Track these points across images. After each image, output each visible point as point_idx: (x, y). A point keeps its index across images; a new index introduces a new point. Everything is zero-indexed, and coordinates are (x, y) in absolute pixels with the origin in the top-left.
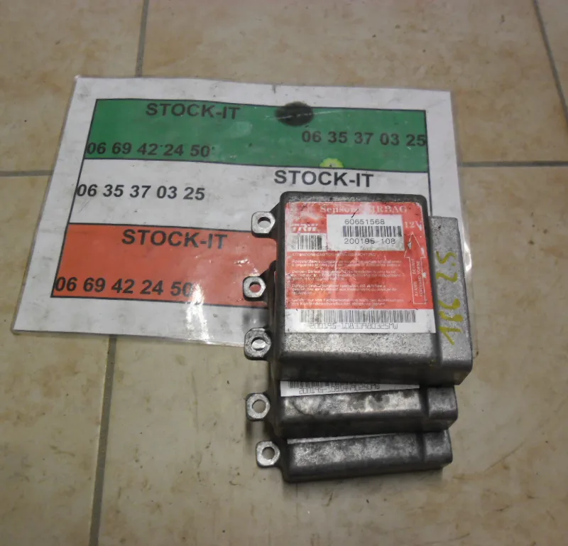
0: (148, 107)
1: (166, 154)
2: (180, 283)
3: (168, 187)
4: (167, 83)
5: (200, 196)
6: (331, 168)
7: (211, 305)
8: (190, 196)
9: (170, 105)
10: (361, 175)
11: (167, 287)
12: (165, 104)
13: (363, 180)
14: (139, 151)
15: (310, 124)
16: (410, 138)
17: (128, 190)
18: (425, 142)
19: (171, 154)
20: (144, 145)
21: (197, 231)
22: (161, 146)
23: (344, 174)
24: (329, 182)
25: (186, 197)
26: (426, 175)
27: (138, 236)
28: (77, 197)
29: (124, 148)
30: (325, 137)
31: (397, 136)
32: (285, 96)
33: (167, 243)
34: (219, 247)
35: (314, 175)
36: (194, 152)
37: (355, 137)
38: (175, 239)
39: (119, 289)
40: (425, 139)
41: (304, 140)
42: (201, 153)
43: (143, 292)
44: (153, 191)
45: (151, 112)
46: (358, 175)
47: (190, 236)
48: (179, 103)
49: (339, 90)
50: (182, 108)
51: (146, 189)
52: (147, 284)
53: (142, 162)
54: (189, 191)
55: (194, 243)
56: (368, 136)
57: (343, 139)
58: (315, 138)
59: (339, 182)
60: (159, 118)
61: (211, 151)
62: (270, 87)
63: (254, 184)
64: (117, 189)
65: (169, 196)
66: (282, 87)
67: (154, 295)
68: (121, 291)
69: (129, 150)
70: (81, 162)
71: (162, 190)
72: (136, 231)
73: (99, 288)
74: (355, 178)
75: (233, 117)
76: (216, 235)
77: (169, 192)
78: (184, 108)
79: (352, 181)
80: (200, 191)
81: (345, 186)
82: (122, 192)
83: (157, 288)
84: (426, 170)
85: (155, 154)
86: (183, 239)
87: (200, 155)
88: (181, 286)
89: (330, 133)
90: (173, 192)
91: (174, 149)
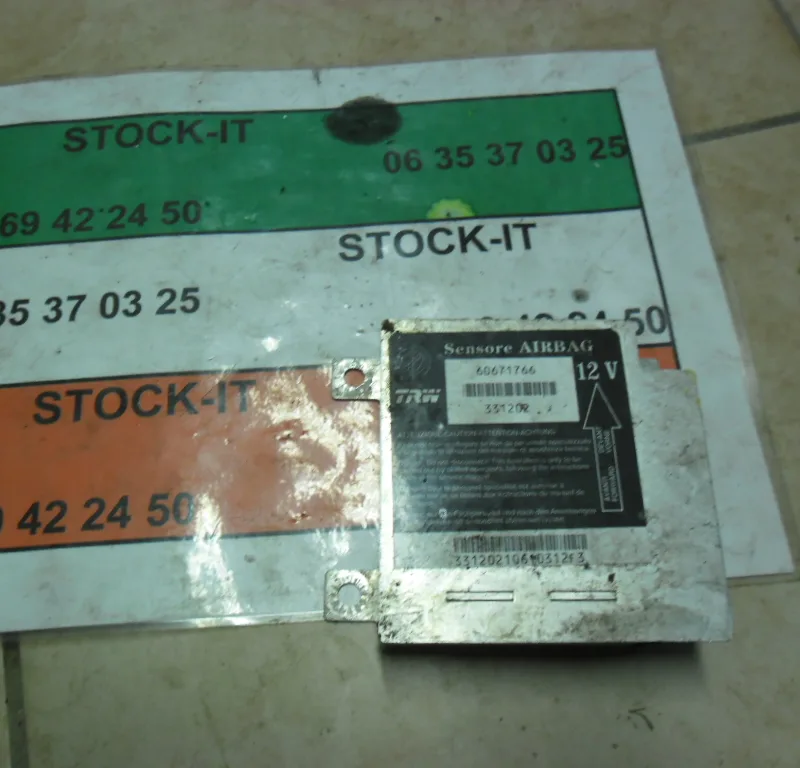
0: (68, 135)
1: (113, 226)
2: (165, 496)
3: (121, 292)
4: (103, 85)
5: (189, 304)
6: (449, 218)
7: (237, 536)
8: (169, 307)
9: (111, 127)
10: (511, 227)
11: (138, 510)
12: (101, 126)
13: (517, 236)
14: (55, 225)
15: (398, 135)
16: (595, 145)
17: (38, 309)
18: (626, 150)
19: (122, 226)
20: (66, 214)
21: (191, 379)
22: (102, 210)
23: (478, 229)
24: (451, 248)
25: (162, 311)
26: (637, 213)
27: (66, 404)
30: (430, 159)
31: (570, 144)
32: (341, 88)
33: (129, 411)
34: (242, 409)
35: (418, 236)
36: (170, 216)
37: (490, 154)
38: (147, 401)
39: (33, 526)
40: (622, 142)
41: (388, 169)
42: (182, 218)
43: (89, 525)
44: (91, 306)
45: (75, 145)
46: (506, 228)
47: (178, 390)
48: (130, 122)
49: (441, 66)
50: (137, 131)
51: (75, 302)
52: (95, 507)
53: (64, 248)
54: (167, 296)
55: (188, 406)
56: (513, 149)
58: (409, 164)
59: (471, 246)
60: (91, 152)
61: (205, 211)
62: (308, 73)
63: (299, 267)
64: (14, 310)
65: (126, 313)
66: (333, 72)
67: (112, 530)
68: (40, 530)
69: (36, 225)
71: (110, 302)
72: (62, 394)
74: (500, 235)
75: (242, 138)
76: (233, 383)
77: (125, 304)
78: (140, 131)
79: (495, 241)
80: (189, 294)
81: (484, 253)
82: (26, 314)
83: (118, 514)
84: (636, 203)
85: (90, 229)
86: (163, 400)
87: (181, 220)
88: (169, 503)
89: (438, 151)
90: (133, 302)
91: (128, 214)
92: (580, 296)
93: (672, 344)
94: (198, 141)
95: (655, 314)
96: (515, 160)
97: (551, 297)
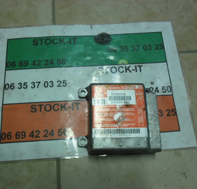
0: (34, 41)
1: (45, 65)
2: (61, 130)
3: (49, 81)
6: (123, 64)
8: (60, 85)
9: (43, 39)
12: (41, 39)
13: (138, 68)
14: (32, 64)
15: (111, 43)
16: (156, 46)
17: (30, 85)
18: (163, 48)
19: (48, 65)
20: (34, 61)
21: (66, 103)
22: (43, 61)
23: (129, 67)
24: (123, 71)
25: (58, 86)
26: (166, 63)
27: (38, 108)
28: (5, 90)
30: (118, 49)
31: (150, 46)
32: (97, 30)
33: (52, 110)
34: (78, 109)
35: (116, 68)
36: (59, 63)
37: (132, 48)
38: (56, 108)
39: (33, 136)
40: (162, 45)
41: (109, 51)
42: (61, 63)
44: (42, 84)
45: (35, 44)
46: (136, 66)
47: (63, 105)
48: (48, 38)
51: (38, 83)
52: (46, 132)
53: (34, 70)
54: (59, 82)
55: (65, 109)
56: (137, 47)
57: (126, 49)
58: (113, 50)
59: (128, 71)
60: (39, 46)
61: (67, 61)
62: (89, 26)
63: (89, 75)
64: (24, 85)
65: (50, 86)
66: (95, 26)
67: (50, 137)
68: (34, 137)
69: (28, 64)
70: (4, 72)
71: (46, 84)
72: (37, 106)
73: (23, 137)
74: (134, 68)
75: (75, 43)
77: (50, 84)
78: (51, 41)
79: (133, 70)
80: (64, 82)
81: (131, 73)
82: (27, 86)
83: (51, 133)
84: (165, 61)
85: (40, 65)
86: (59, 107)
88: (62, 131)
89: (120, 47)
90: (51, 84)
91: (49, 62)
92: (152, 83)
93: (172, 95)
95: (169, 88)
96: (138, 50)
97: (146, 83)
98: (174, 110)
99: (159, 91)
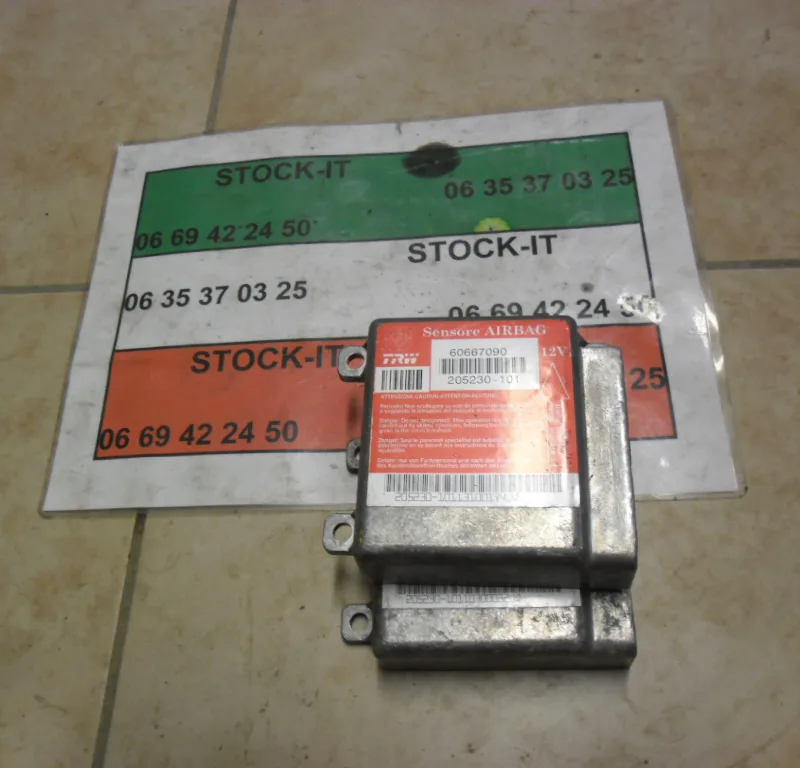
0: (220, 174)
1: (248, 238)
2: (278, 423)
3: (252, 284)
4: (244, 137)
5: (299, 293)
6: (491, 232)
7: (326, 451)
8: (286, 295)
9: (249, 168)
10: (537, 238)
11: (260, 431)
12: (242, 167)
13: (541, 244)
14: (209, 238)
15: (458, 170)
16: (608, 175)
17: (196, 296)
18: (632, 179)
19: (255, 238)
20: (216, 230)
21: (298, 344)
22: (241, 227)
23: (512, 239)
24: (491, 253)
25: (281, 297)
26: (638, 226)
27: (214, 360)
28: (125, 313)
29: (188, 236)
30: (479, 187)
31: (588, 175)
32: (417, 136)
33: (256, 366)
34: (333, 363)
35: (467, 244)
36: (288, 231)
37: (525, 184)
38: (268, 359)
39: (190, 440)
40: (630, 173)
41: (449, 197)
42: (297, 231)
43: (226, 440)
44: (232, 293)
45: (223, 181)
46: (534, 238)
48: (262, 164)
49: (493, 119)
50: (268, 170)
51: (221, 291)
52: (231, 428)
53: (214, 254)
54: (284, 287)
55: (296, 362)
56: (543, 180)
57: (506, 188)
58: (466, 191)
59: (506, 252)
60: (235, 188)
61: (312, 225)
62: (393, 126)
63: (379, 267)
64: (180, 296)
65: (256, 298)
66: (411, 124)
67: (242, 443)
68: (194, 443)
69: (196, 237)
70: (128, 263)
71: (245, 290)
72: (211, 353)
73: (161, 441)
74: (528, 243)
76: (328, 347)
77: (255, 292)
78: (269, 170)
79: (525, 248)
80: (300, 286)
81: (515, 257)
82: (187, 298)
83: (246, 433)
84: (637, 219)
85: (232, 240)
86: (279, 358)
87: (296, 234)
88: (280, 428)
89: (486, 182)
90: (260, 291)
91: (259, 229)
92: (587, 288)
93: (656, 325)
94: (310, 176)
96: (544, 188)
97: (564, 289)
98: (659, 369)
99: (608, 312)
